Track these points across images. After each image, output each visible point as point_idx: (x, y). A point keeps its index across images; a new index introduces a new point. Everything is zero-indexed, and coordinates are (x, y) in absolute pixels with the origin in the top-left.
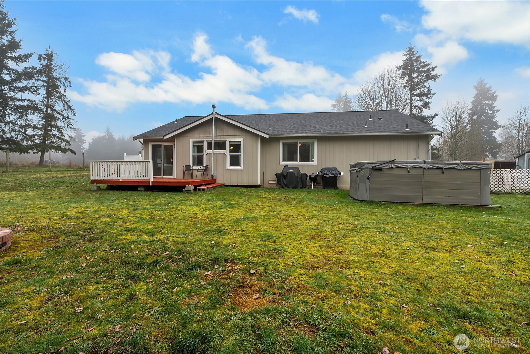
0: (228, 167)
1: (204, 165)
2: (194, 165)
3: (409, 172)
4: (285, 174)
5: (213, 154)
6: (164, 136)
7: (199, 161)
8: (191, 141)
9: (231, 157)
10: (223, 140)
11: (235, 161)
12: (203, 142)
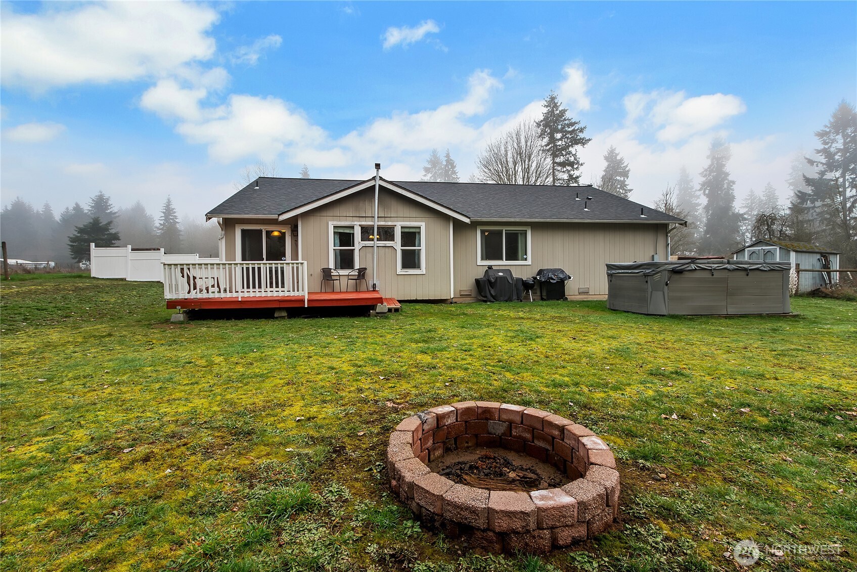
0: (399, 270)
1: (357, 266)
2: (336, 268)
3: (713, 275)
4: (493, 280)
5: (376, 248)
6: (279, 215)
7: (345, 260)
8: (331, 224)
9: (404, 252)
10: (390, 223)
11: (410, 260)
12: (353, 227)
